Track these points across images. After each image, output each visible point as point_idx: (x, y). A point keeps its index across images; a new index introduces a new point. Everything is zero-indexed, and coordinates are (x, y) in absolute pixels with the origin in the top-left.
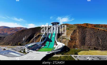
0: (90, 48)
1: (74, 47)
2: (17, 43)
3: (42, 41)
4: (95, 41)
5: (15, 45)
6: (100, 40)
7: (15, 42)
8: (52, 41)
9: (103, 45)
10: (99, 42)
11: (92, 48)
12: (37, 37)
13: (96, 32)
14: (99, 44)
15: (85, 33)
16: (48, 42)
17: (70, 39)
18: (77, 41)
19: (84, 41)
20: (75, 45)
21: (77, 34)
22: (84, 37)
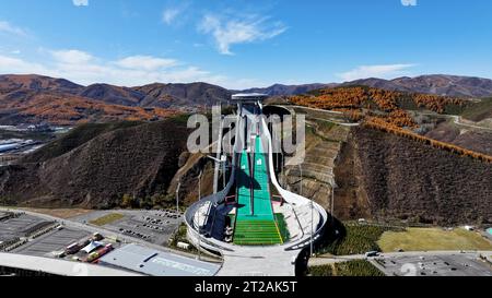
0: (405, 217)
1: (354, 216)
2: (115, 197)
3: (220, 188)
4: (421, 190)
5: (112, 206)
6: (437, 187)
8: (258, 187)
10: (433, 196)
11: (414, 218)
12: (195, 167)
13: (421, 155)
14: (435, 203)
15: (383, 158)
16: (244, 191)
17: (332, 182)
18: (360, 189)
19: (385, 190)
20: (355, 205)
21: (357, 160)
22: (382, 175)
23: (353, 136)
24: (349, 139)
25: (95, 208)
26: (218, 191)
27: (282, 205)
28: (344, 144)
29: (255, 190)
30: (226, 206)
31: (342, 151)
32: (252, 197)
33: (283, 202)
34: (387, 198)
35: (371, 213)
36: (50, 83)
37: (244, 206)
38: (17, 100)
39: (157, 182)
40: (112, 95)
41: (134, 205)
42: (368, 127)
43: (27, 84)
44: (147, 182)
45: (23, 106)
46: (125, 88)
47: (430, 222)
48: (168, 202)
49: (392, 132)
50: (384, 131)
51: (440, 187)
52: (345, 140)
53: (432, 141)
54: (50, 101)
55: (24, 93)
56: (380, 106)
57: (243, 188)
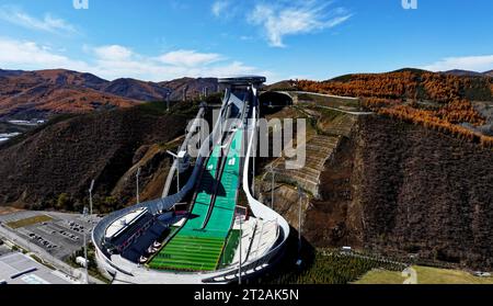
0: (415, 250)
1: (337, 241)
3: (172, 191)
4: (449, 211)
6: (477, 207)
8: (223, 193)
9: (485, 238)
10: (468, 221)
11: (428, 252)
12: (148, 164)
13: (459, 158)
14: (470, 231)
15: (399, 161)
16: (204, 197)
17: (315, 192)
18: (355, 203)
19: (392, 207)
20: (342, 226)
21: (359, 162)
22: (392, 184)
23: (360, 129)
24: (353, 133)
25: (27, 208)
26: (169, 194)
27: (247, 219)
28: (344, 140)
29: (218, 198)
30: (174, 215)
31: (339, 149)
32: (212, 205)
33: (250, 214)
34: (393, 219)
35: (365, 239)
36: (76, 78)
37: (196, 216)
38: (38, 95)
40: (136, 91)
42: (386, 116)
43: (54, 79)
45: (42, 101)
46: (150, 83)
48: (107, 206)
49: (420, 123)
50: (410, 122)
51: (483, 207)
52: (347, 134)
53: (483, 138)
54: (68, 95)
55: (46, 87)
56: (433, 95)
57: (204, 193)
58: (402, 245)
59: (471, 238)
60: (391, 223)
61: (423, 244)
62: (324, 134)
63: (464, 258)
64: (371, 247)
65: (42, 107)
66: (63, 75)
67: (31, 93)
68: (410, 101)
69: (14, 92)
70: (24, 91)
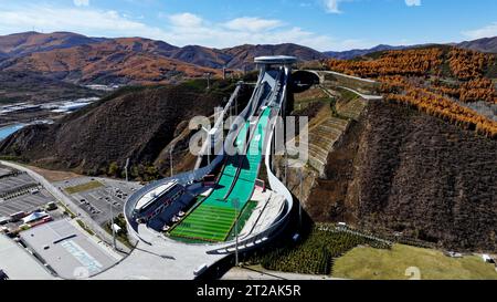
0: (401, 228)
1: (334, 217)
2: (104, 164)
4: (436, 194)
6: (461, 192)
7: (99, 158)
8: (247, 166)
9: (463, 221)
10: (452, 204)
11: (412, 231)
13: (453, 144)
14: (451, 214)
15: (400, 144)
16: (230, 170)
17: (322, 171)
18: (355, 183)
19: (387, 188)
20: (341, 203)
21: (364, 144)
22: (390, 167)
23: (369, 113)
24: (362, 117)
25: (85, 174)
26: (200, 167)
27: (264, 191)
28: (354, 123)
29: (243, 171)
30: (203, 185)
31: (347, 132)
32: (237, 178)
33: (267, 186)
34: (386, 199)
35: (359, 216)
37: (222, 187)
38: (116, 61)
39: (145, 151)
40: (201, 57)
41: (118, 174)
44: (135, 152)
45: (119, 67)
46: (214, 50)
47: (435, 240)
48: (149, 174)
49: (424, 109)
50: (415, 107)
51: (466, 192)
52: (356, 118)
53: (479, 125)
54: (141, 62)
55: (122, 54)
56: (455, 73)
57: (231, 166)
58: (390, 224)
59: (451, 221)
60: (384, 203)
61: (408, 224)
62: (338, 116)
63: (442, 238)
64: (363, 224)
65: (118, 73)
66: (139, 43)
67: (110, 60)
68: (433, 78)
69: (96, 59)
70: (105, 58)
